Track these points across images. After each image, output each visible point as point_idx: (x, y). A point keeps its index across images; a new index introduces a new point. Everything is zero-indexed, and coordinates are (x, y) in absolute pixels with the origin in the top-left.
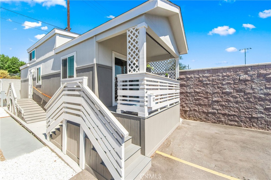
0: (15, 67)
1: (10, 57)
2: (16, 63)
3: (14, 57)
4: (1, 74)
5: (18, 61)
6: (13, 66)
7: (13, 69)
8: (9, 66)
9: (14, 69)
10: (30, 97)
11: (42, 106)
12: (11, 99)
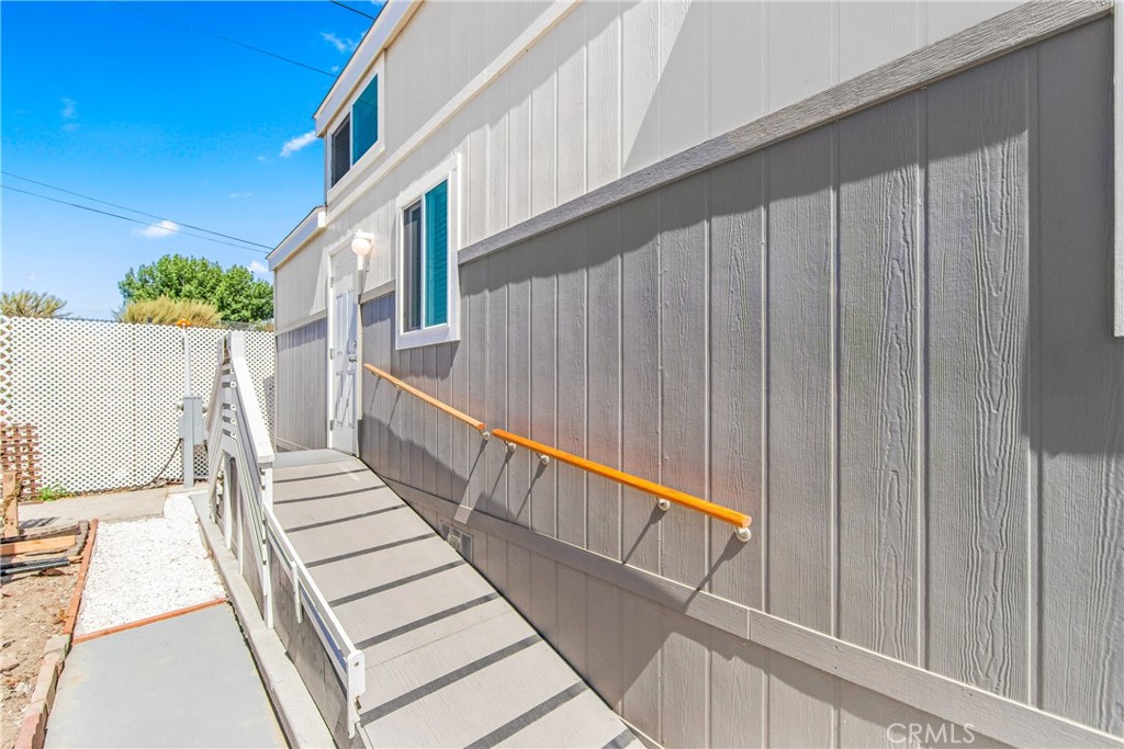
0: (240, 305)
1: (225, 268)
2: (242, 288)
3: (238, 267)
4: (194, 317)
5: (250, 283)
6: (233, 300)
7: (233, 312)
8: (222, 302)
9: (238, 312)
10: (342, 436)
11: (466, 540)
12: (227, 454)
